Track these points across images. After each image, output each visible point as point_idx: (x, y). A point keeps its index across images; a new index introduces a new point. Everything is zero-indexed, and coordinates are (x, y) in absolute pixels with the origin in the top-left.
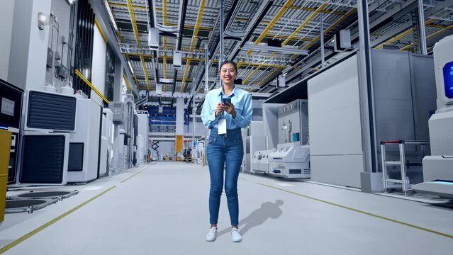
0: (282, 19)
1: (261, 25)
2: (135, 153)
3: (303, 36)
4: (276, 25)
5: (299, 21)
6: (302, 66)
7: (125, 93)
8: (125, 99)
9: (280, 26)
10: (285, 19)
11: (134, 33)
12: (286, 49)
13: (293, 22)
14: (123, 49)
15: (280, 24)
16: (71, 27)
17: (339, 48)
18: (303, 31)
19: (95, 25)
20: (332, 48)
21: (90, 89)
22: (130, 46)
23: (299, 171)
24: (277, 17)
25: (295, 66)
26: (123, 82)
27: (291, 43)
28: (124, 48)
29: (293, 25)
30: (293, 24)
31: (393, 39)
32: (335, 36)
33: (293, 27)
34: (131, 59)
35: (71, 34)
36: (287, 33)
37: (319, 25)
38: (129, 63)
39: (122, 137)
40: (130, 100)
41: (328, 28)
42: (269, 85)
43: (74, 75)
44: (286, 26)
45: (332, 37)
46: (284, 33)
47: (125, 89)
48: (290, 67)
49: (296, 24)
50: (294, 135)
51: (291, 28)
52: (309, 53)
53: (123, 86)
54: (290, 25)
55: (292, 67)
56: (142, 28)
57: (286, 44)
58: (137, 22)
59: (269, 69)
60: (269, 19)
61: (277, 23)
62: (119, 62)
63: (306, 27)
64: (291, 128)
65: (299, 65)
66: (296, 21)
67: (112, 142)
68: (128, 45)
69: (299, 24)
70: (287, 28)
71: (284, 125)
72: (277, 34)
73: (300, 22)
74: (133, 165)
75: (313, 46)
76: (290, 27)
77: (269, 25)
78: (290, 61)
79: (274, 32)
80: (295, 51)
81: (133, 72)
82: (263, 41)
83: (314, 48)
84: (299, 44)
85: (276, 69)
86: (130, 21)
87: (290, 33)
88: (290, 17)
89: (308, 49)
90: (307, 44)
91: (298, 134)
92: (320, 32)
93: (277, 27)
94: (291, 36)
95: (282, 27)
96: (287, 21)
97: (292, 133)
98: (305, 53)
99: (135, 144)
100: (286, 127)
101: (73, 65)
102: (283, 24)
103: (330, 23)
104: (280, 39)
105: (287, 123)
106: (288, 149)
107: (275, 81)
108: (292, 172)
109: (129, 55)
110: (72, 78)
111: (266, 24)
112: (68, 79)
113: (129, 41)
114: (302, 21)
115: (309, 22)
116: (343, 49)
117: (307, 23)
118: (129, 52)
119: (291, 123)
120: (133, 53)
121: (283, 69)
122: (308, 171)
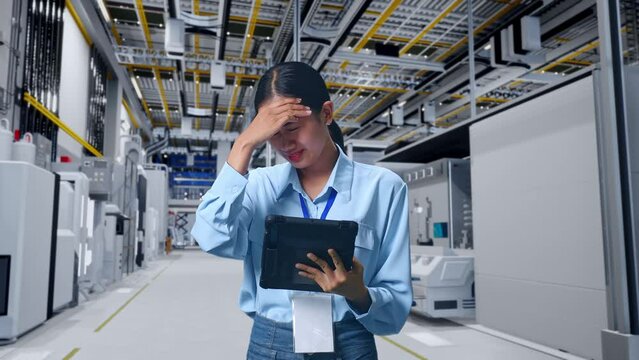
0: (401, 8)
1: (365, 18)
2: (140, 244)
3: (438, 39)
4: (392, 19)
5: (430, 12)
6: (433, 89)
7: (127, 133)
8: (127, 144)
9: (397, 20)
10: (407, 9)
11: (141, 28)
12: (406, 61)
13: (421, 13)
14: (123, 56)
15: (398, 17)
16: (16, 13)
17: (499, 60)
18: (437, 31)
19: (66, 10)
20: (486, 61)
21: (56, 128)
22: (135, 50)
23: (452, 305)
24: (393, 5)
25: (421, 89)
26: (123, 113)
27: (415, 50)
28: (123, 54)
29: (421, 20)
30: (420, 17)
31: (588, 46)
32: (492, 39)
33: (420, 23)
34: (136, 74)
35: (17, 28)
36: (409, 33)
37: (466, 20)
38: (133, 81)
39: (112, 221)
40: (135, 146)
41: (479, 26)
42: (376, 122)
43: (23, 104)
44: (407, 21)
45: (486, 41)
46: (404, 32)
47: (127, 126)
48: (411, 92)
49: (425, 18)
50: (435, 225)
51: (416, 25)
52: (446, 68)
53: (124, 122)
54: (415, 19)
55: (414, 92)
56: (155, 19)
57: (408, 52)
58: (145, 7)
59: (376, 95)
60: (379, 7)
61: (392, 16)
62: (115, 78)
63: (443, 23)
64: (429, 211)
65: (429, 87)
66: (425, 12)
67: (90, 234)
68: (131, 49)
69: (430, 18)
70: (410, 24)
71: (417, 205)
72: (391, 35)
73: (433, 15)
74: (136, 266)
75: (452, 57)
76: (414, 22)
77: (378, 18)
78: (412, 81)
79: (388, 30)
80: (422, 63)
81: (140, 96)
82: (369, 45)
83: (454, 60)
84: (429, 53)
85: (387, 95)
86: (132, 6)
87: (414, 34)
88: (415, 6)
89: (445, 61)
90: (442, 52)
91: (444, 226)
92: (466, 32)
93: (393, 22)
94: (415, 37)
95: (400, 23)
96: (410, 12)
97: (433, 220)
98: (438, 67)
99: (141, 228)
100: (420, 210)
101: (20, 85)
102: (404, 18)
103: (484, 17)
104: (397, 44)
105: (422, 200)
106: (430, 260)
107: (386, 114)
108: (439, 305)
109: (133, 67)
110: (18, 109)
111: (373, 16)
112: (10, 112)
113: (132, 42)
114: (436, 13)
115: (448, 15)
116: (505, 63)
117: (444, 16)
118: (132, 62)
119: (429, 203)
120: (139, 64)
121: (400, 95)
122: (471, 303)
